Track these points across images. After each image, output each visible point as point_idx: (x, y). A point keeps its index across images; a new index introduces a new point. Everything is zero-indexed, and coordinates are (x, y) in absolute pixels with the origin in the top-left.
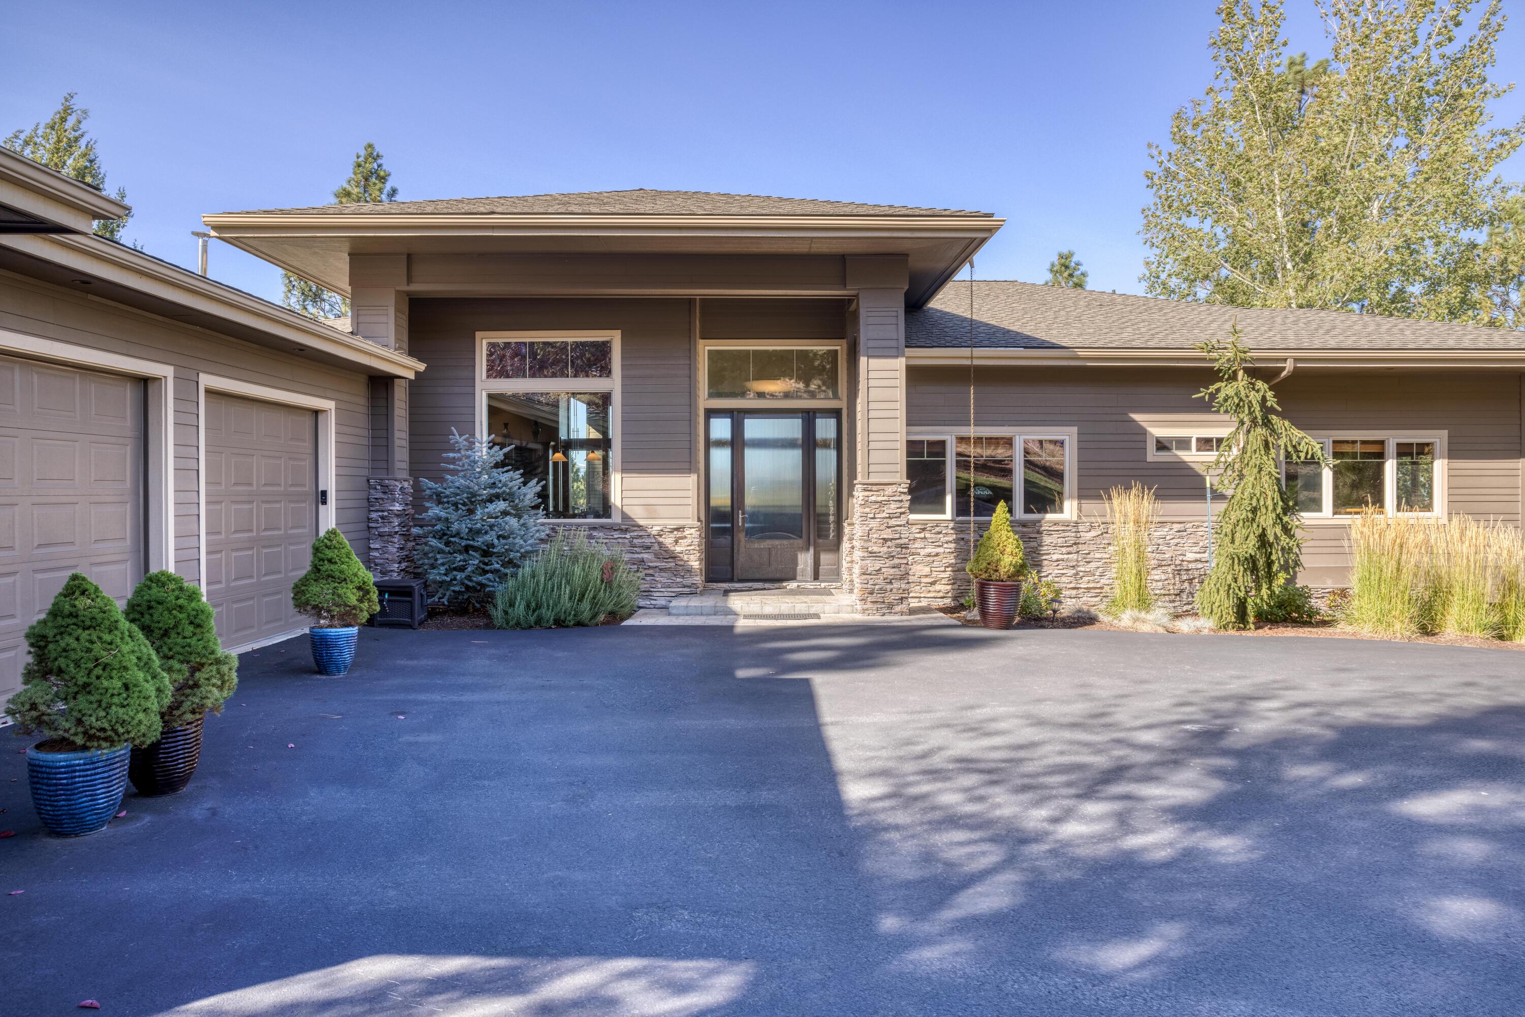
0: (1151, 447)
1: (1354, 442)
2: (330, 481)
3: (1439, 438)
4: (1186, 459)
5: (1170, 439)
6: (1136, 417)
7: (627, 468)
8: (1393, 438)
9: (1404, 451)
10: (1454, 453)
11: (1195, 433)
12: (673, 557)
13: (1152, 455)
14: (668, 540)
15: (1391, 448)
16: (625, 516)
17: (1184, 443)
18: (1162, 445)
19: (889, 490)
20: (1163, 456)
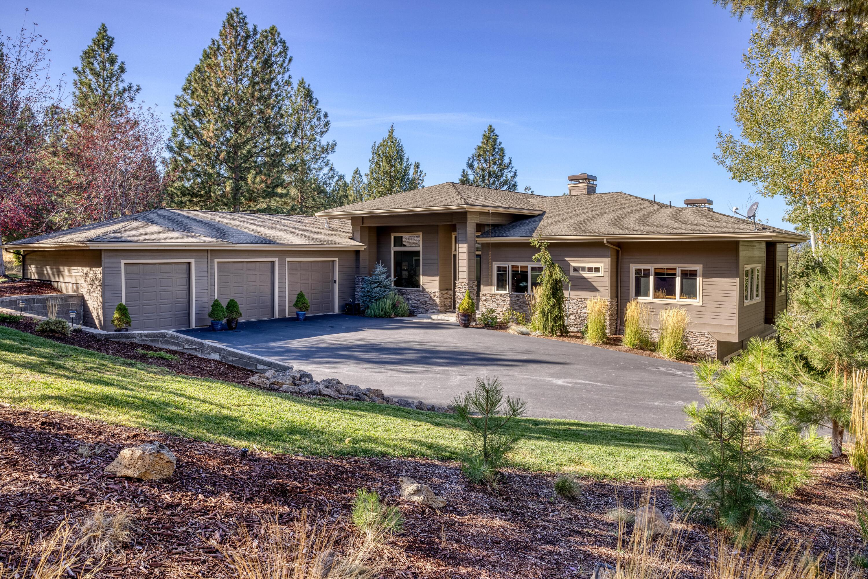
0: (571, 270)
1: (663, 269)
2: (337, 278)
3: (699, 268)
4: (584, 275)
5: (579, 268)
6: (567, 259)
7: (423, 275)
8: (679, 268)
9: (684, 273)
10: (704, 275)
11: (587, 265)
12: (433, 300)
13: (572, 273)
14: (432, 295)
15: (678, 272)
16: (423, 288)
17: (583, 269)
18: (576, 270)
19: (463, 284)
20: (576, 274)
